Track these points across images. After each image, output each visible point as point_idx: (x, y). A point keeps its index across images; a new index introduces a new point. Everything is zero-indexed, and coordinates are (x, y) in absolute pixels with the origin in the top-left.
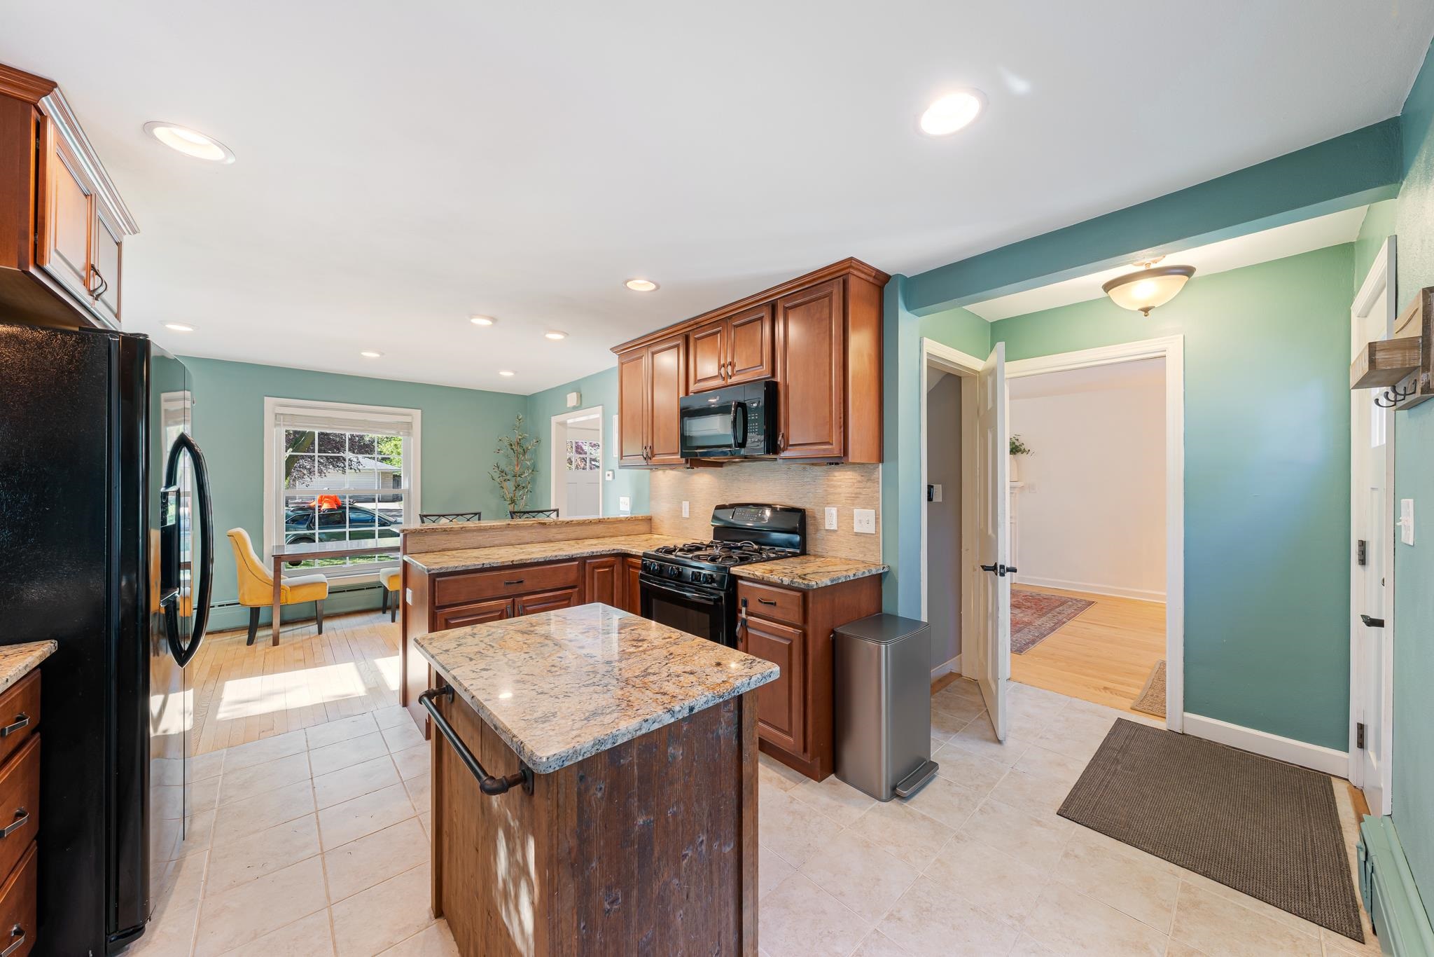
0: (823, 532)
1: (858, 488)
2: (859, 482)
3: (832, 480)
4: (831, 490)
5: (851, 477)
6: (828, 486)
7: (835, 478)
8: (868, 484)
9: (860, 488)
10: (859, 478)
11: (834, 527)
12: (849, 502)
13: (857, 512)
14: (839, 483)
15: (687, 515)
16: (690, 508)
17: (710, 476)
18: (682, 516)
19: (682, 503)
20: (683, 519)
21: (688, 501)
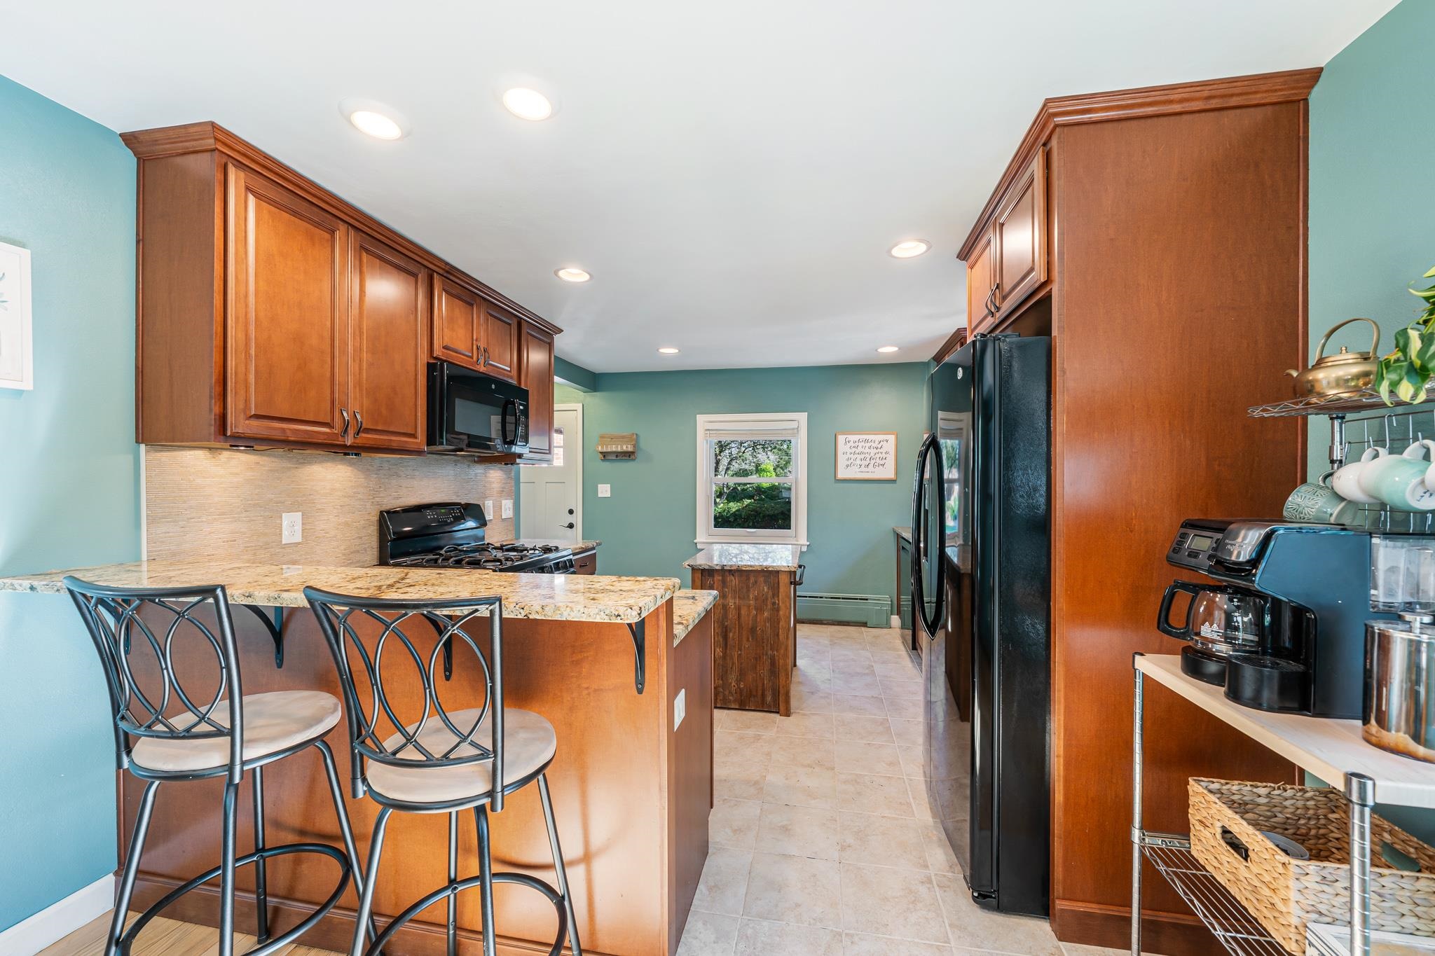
1: (503, 484)
2: (504, 479)
3: (489, 478)
4: (488, 486)
5: (500, 475)
6: (486, 482)
7: (490, 476)
8: (509, 481)
9: (505, 484)
10: (504, 476)
11: (491, 517)
12: (499, 495)
13: (504, 502)
14: (493, 480)
15: (298, 538)
16: (303, 524)
17: (350, 468)
18: (281, 541)
19: (281, 517)
20: (284, 548)
21: (300, 511)
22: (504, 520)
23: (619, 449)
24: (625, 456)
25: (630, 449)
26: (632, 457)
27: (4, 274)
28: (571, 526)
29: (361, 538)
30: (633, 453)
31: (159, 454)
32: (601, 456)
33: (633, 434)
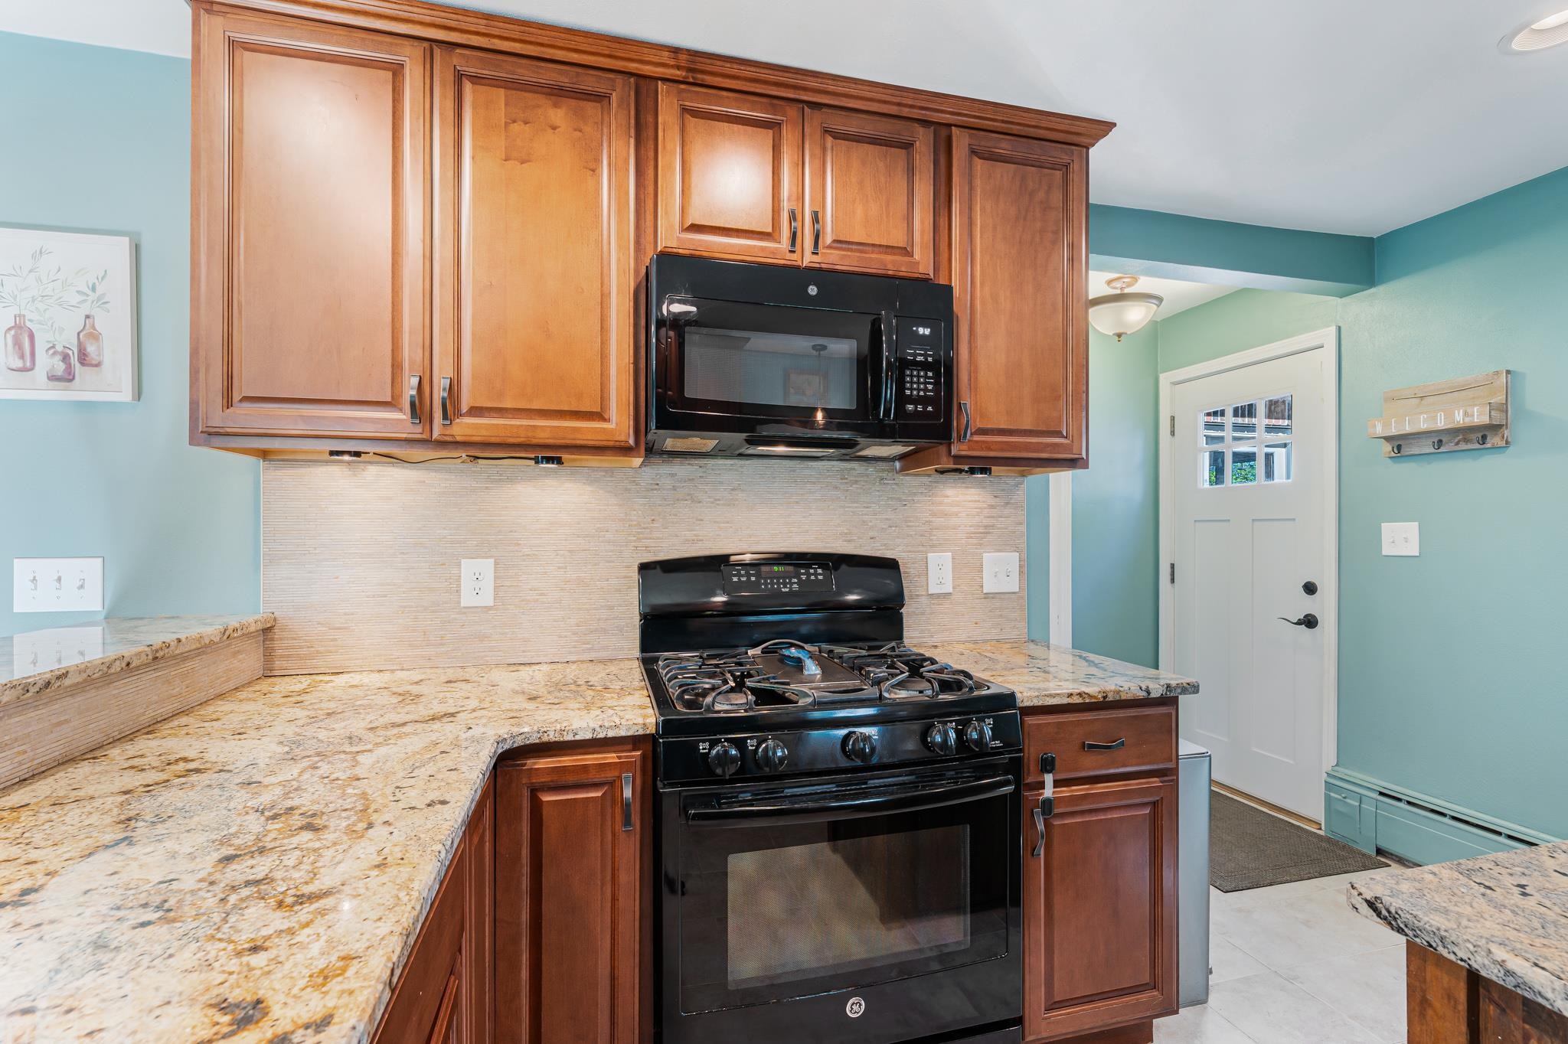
0: (924, 600)
1: (989, 517)
2: (992, 507)
3: (940, 503)
4: (938, 521)
5: (977, 498)
6: (934, 514)
7: (946, 500)
8: (1007, 511)
9: (993, 517)
10: (991, 501)
11: (948, 588)
12: (975, 541)
13: (988, 557)
14: (955, 509)
15: (487, 599)
16: (496, 578)
17: (588, 488)
18: (459, 602)
19: (459, 565)
20: (465, 613)
21: (491, 557)
22: (988, 596)
23: (1441, 424)
24: (1466, 441)
25: (1479, 416)
26: (1494, 440)
27: (106, 271)
28: (1310, 622)
29: (611, 608)
30: (1494, 428)
31: (280, 473)
32: (1387, 447)
33: (1497, 373)
